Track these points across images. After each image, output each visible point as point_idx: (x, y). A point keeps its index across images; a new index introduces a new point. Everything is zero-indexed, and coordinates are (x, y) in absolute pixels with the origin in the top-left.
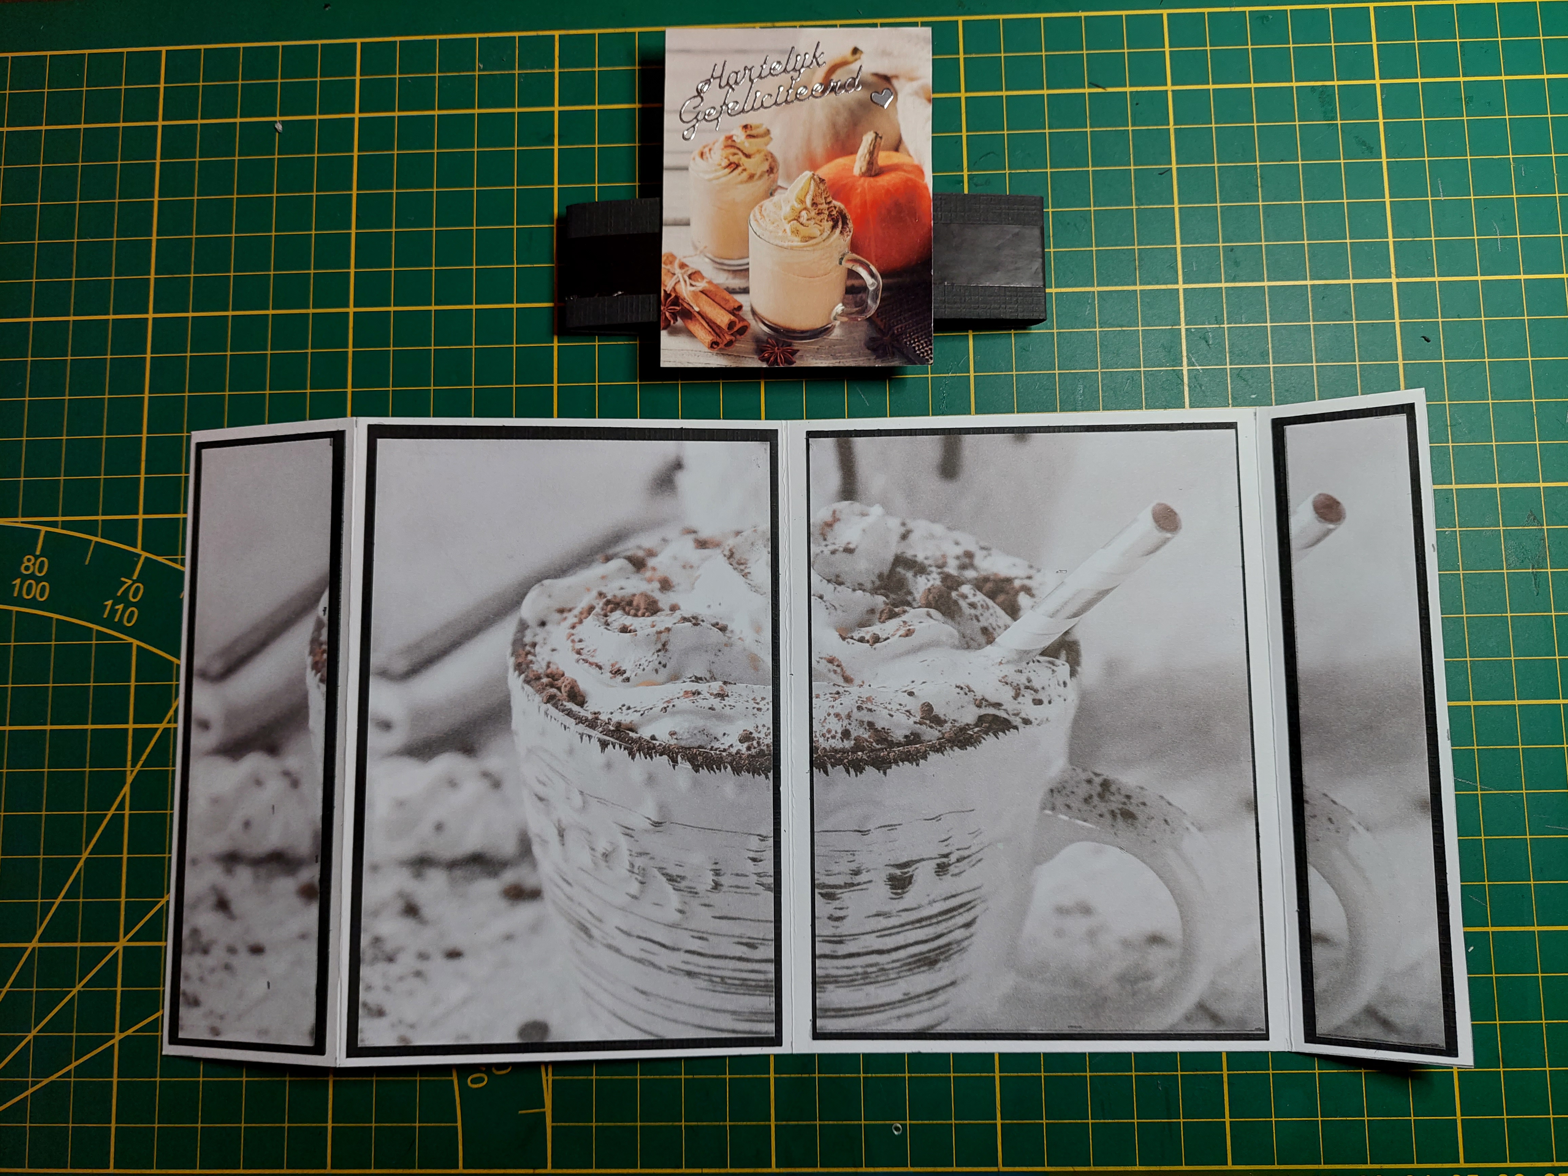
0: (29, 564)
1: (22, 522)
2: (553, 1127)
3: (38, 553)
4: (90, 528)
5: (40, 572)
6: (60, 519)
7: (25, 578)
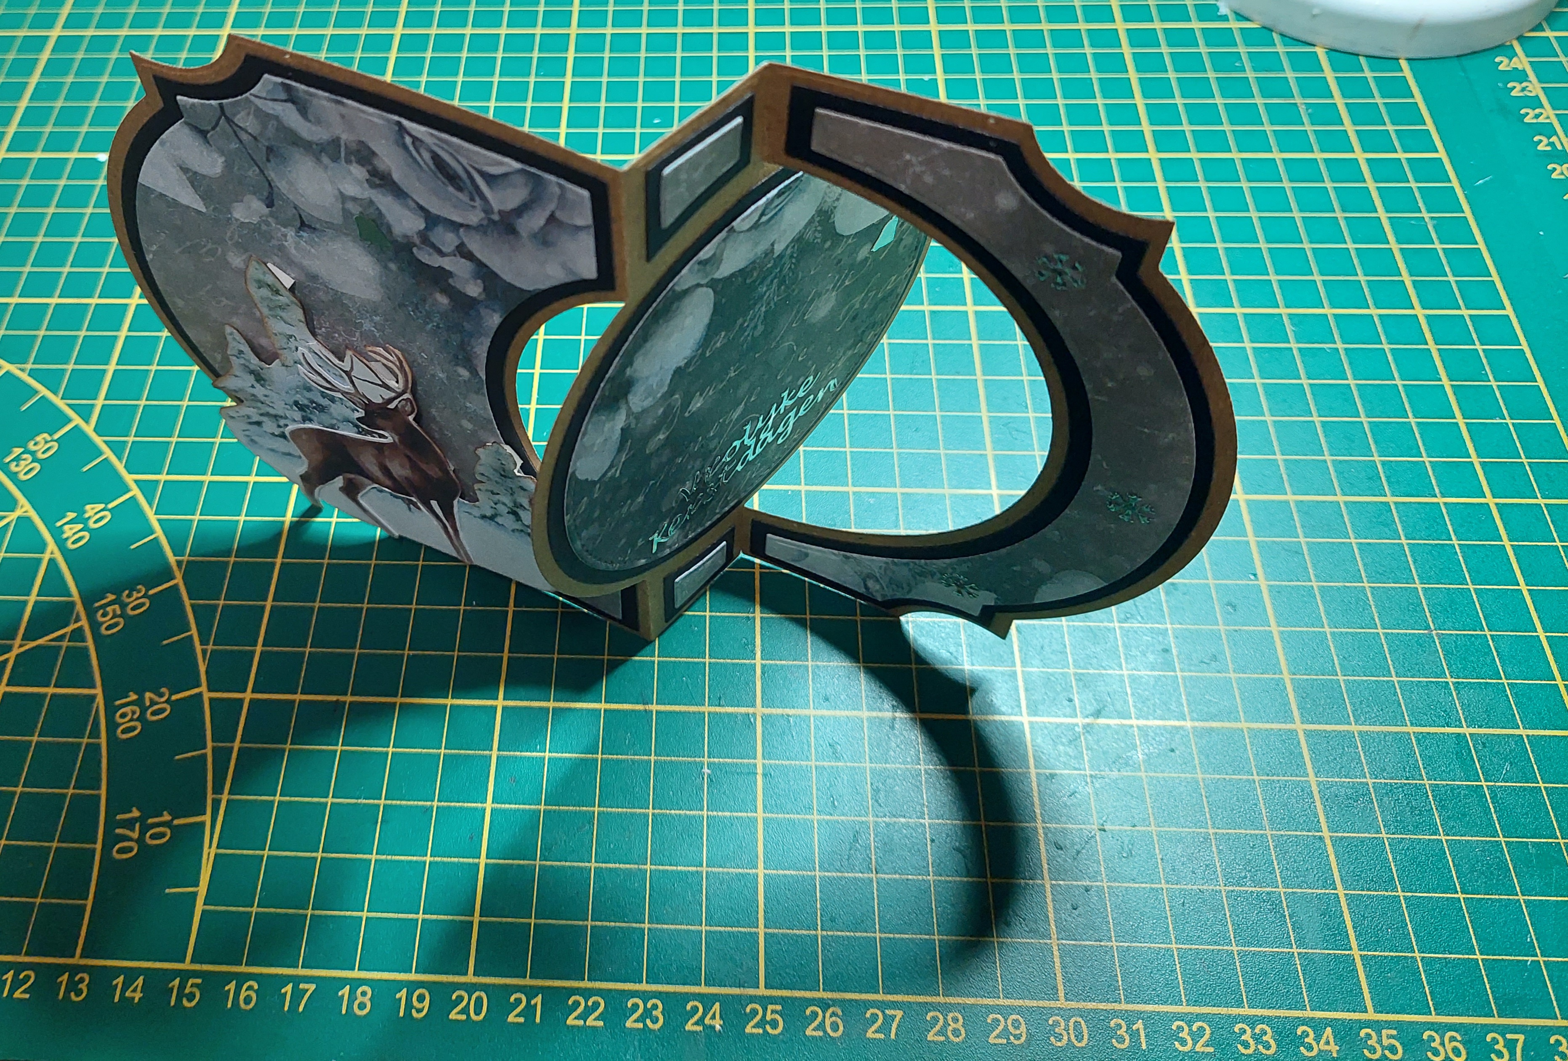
2: (203, 911)
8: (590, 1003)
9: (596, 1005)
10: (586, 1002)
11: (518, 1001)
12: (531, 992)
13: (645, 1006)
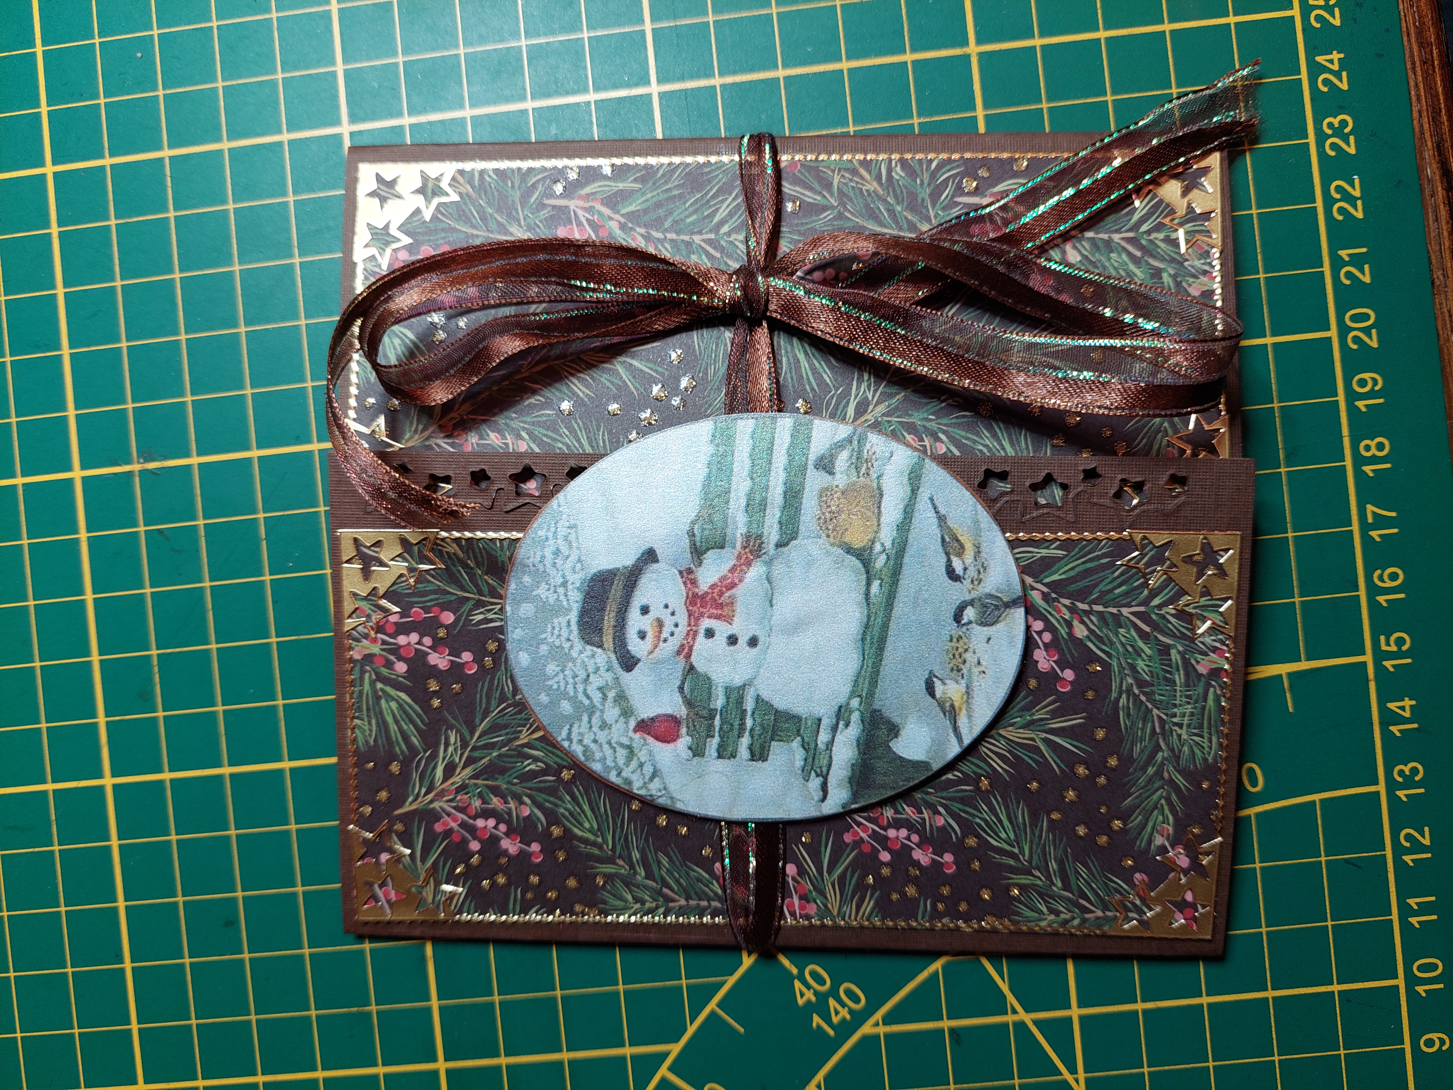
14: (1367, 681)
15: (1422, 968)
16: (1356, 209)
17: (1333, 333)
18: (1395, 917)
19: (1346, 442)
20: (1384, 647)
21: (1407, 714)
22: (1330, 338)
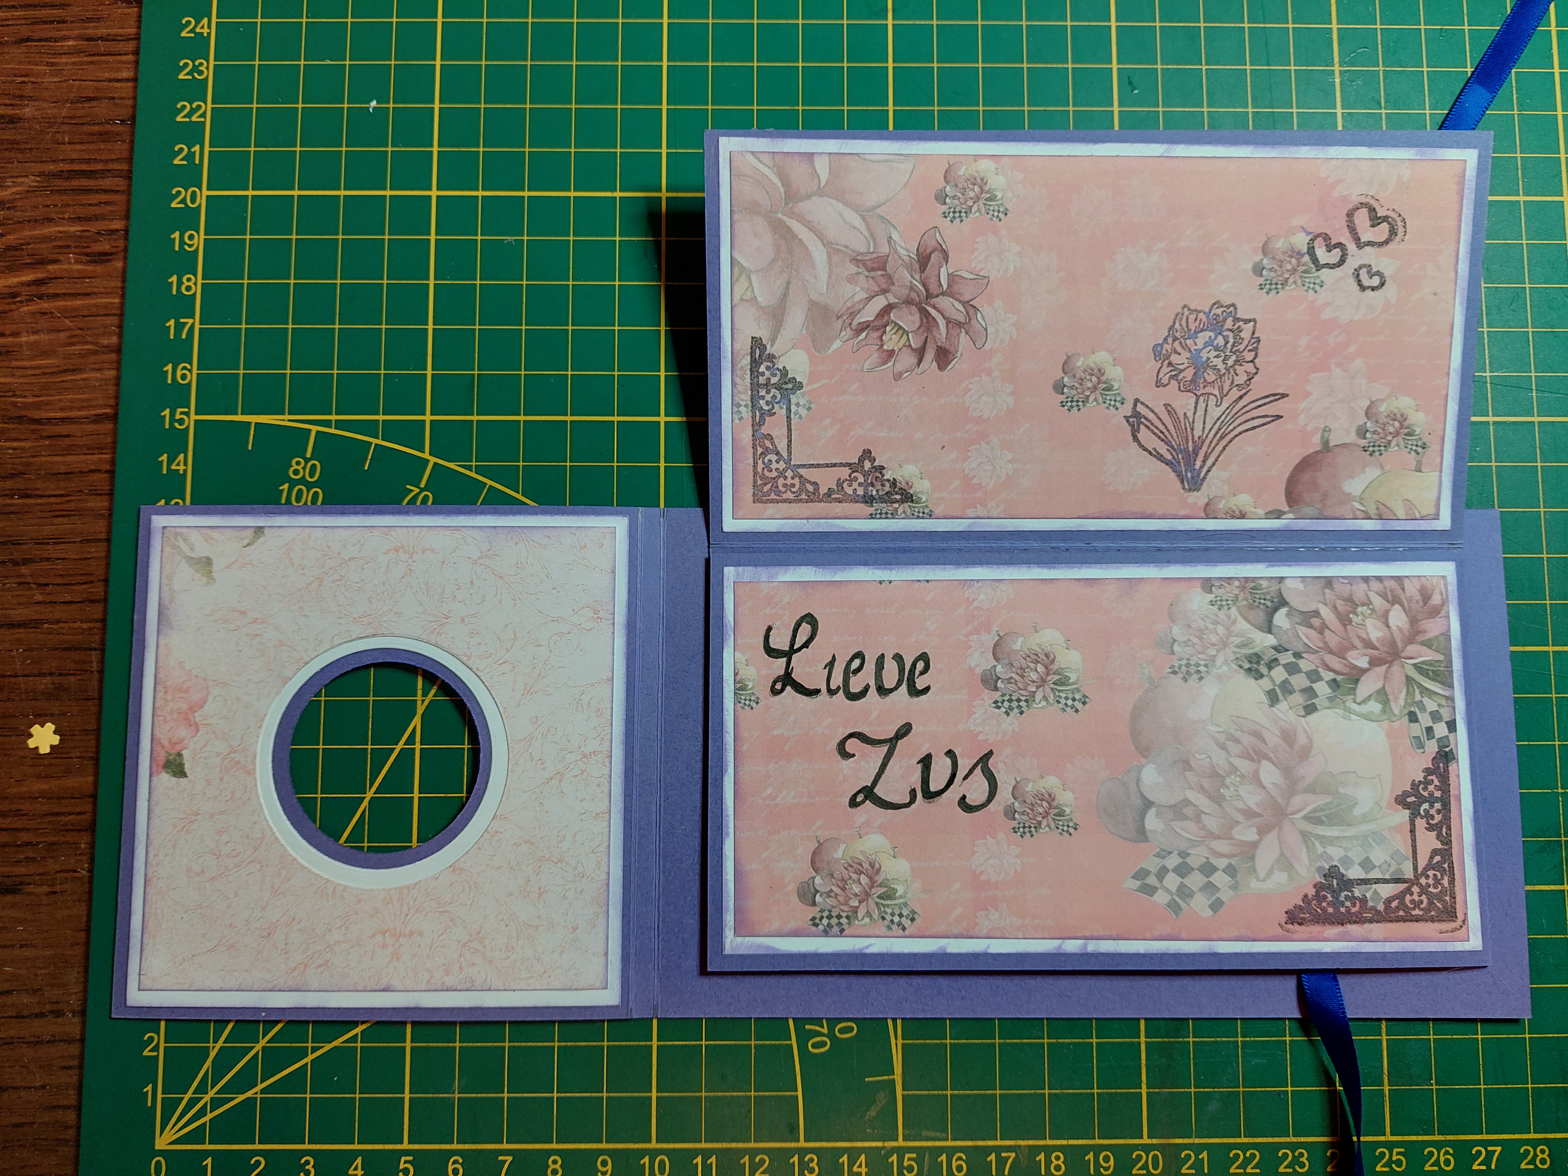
0: (298, 467)
1: (289, 420)
2: (903, 1095)
3: (308, 455)
4: (370, 428)
5: (311, 476)
6: (333, 417)
7: (293, 483)
8: (1248, 1155)
9: (1253, 1156)
10: (1244, 1155)
11: (1188, 1157)
12: (1198, 1149)
13: (1293, 1153)
14: (884, 1141)
15: (662, 1162)
16: (1236, 1168)
17: (1146, 1140)
18: (703, 1145)
19: (1064, 1142)
20: (907, 1156)
21: (855, 1169)
22: (1142, 1138)
